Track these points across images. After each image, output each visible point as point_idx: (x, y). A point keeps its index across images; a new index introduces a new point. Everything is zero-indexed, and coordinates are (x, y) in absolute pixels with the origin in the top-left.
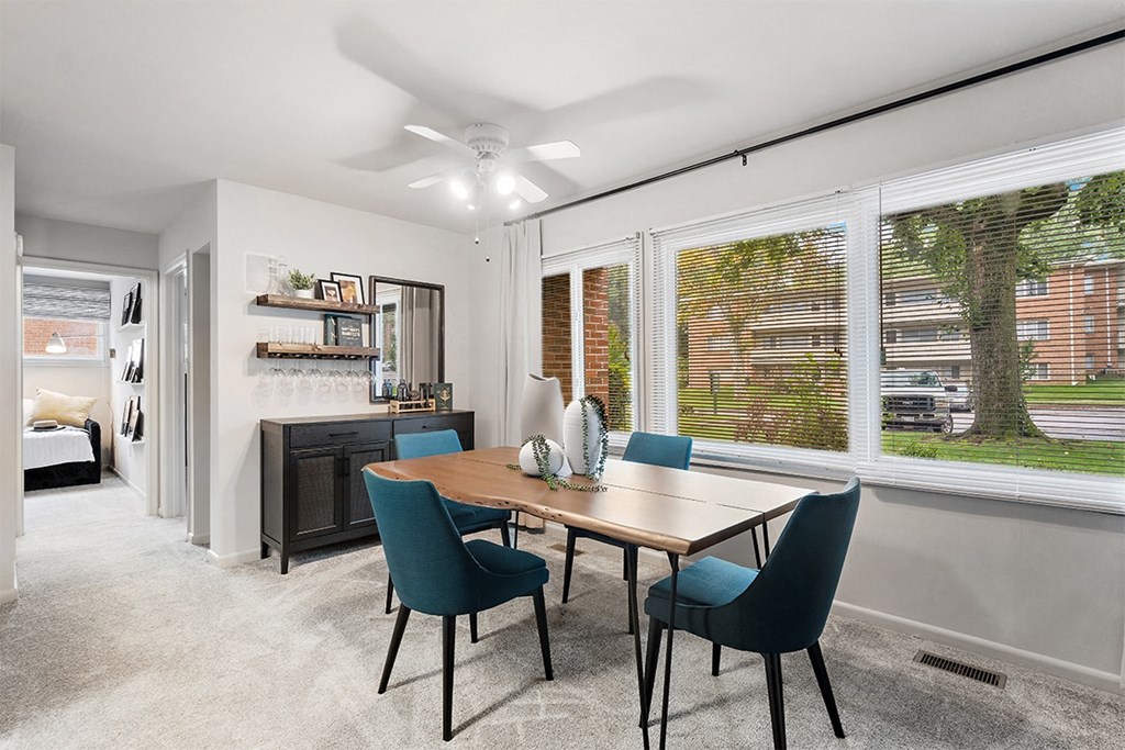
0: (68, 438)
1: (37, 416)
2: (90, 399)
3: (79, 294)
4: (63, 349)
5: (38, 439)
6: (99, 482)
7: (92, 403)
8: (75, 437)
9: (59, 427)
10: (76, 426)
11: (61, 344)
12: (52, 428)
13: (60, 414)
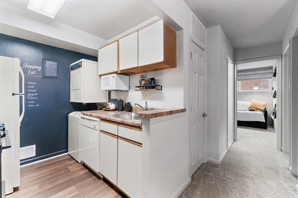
0: (257, 114)
1: (251, 106)
2: (266, 103)
3: (263, 72)
4: (258, 88)
5: (249, 113)
6: (266, 129)
7: (266, 104)
8: (260, 114)
9: (256, 110)
10: (261, 110)
11: (257, 87)
12: (253, 110)
13: (256, 107)
